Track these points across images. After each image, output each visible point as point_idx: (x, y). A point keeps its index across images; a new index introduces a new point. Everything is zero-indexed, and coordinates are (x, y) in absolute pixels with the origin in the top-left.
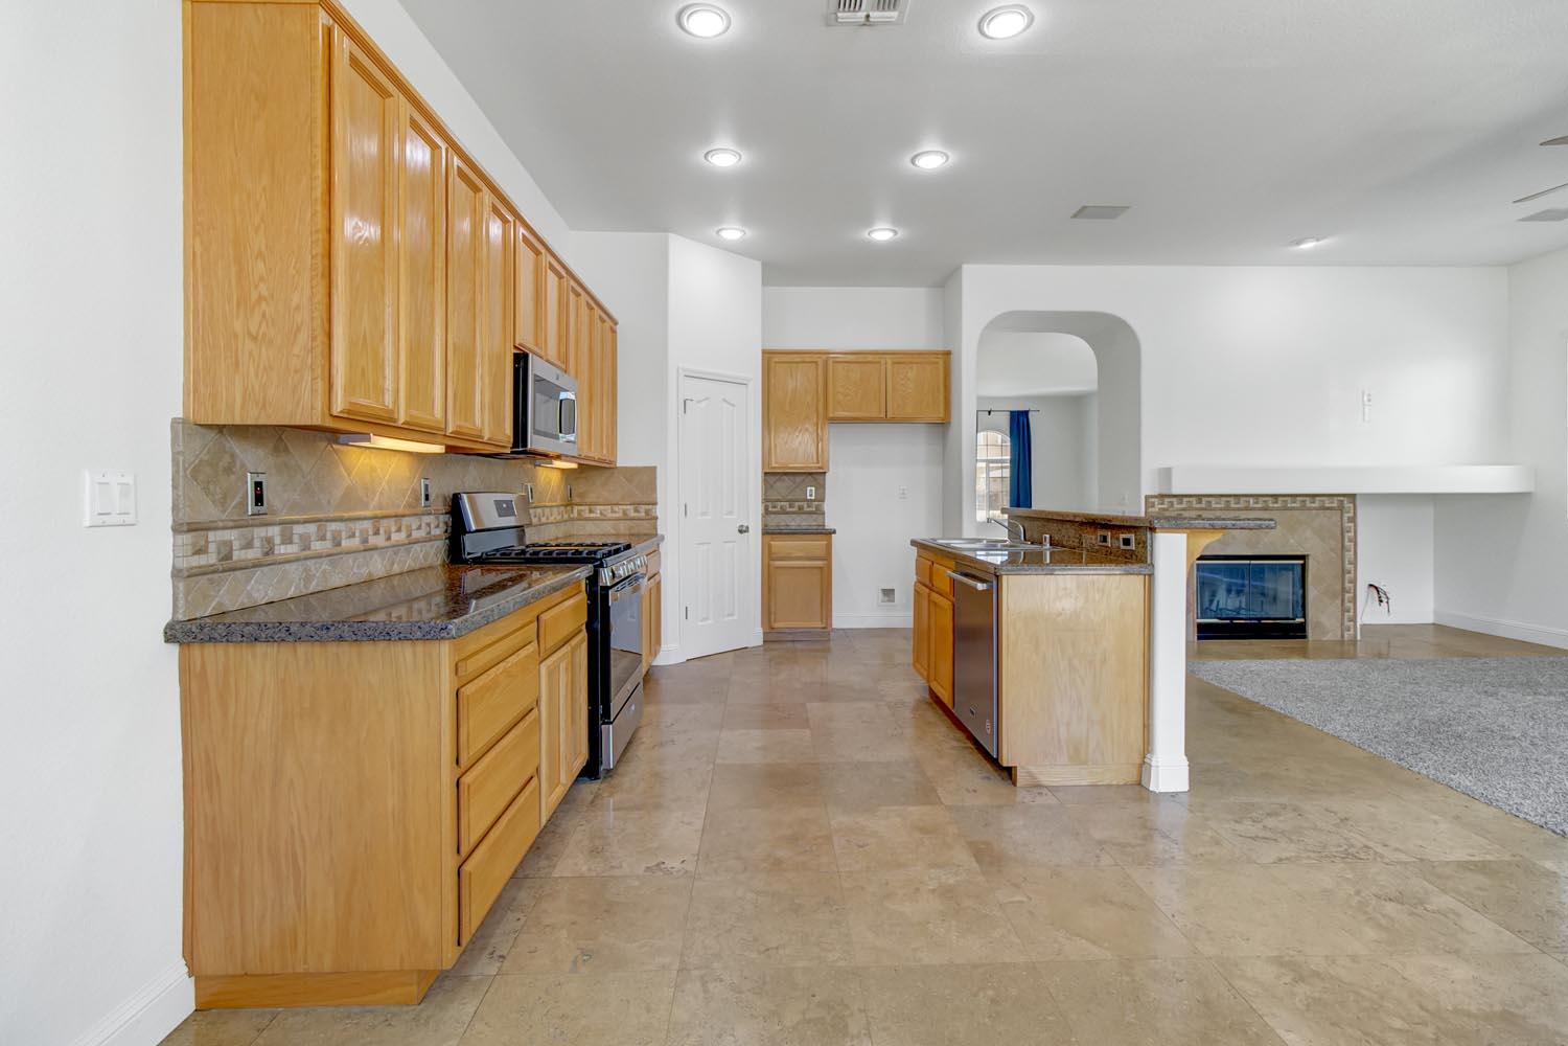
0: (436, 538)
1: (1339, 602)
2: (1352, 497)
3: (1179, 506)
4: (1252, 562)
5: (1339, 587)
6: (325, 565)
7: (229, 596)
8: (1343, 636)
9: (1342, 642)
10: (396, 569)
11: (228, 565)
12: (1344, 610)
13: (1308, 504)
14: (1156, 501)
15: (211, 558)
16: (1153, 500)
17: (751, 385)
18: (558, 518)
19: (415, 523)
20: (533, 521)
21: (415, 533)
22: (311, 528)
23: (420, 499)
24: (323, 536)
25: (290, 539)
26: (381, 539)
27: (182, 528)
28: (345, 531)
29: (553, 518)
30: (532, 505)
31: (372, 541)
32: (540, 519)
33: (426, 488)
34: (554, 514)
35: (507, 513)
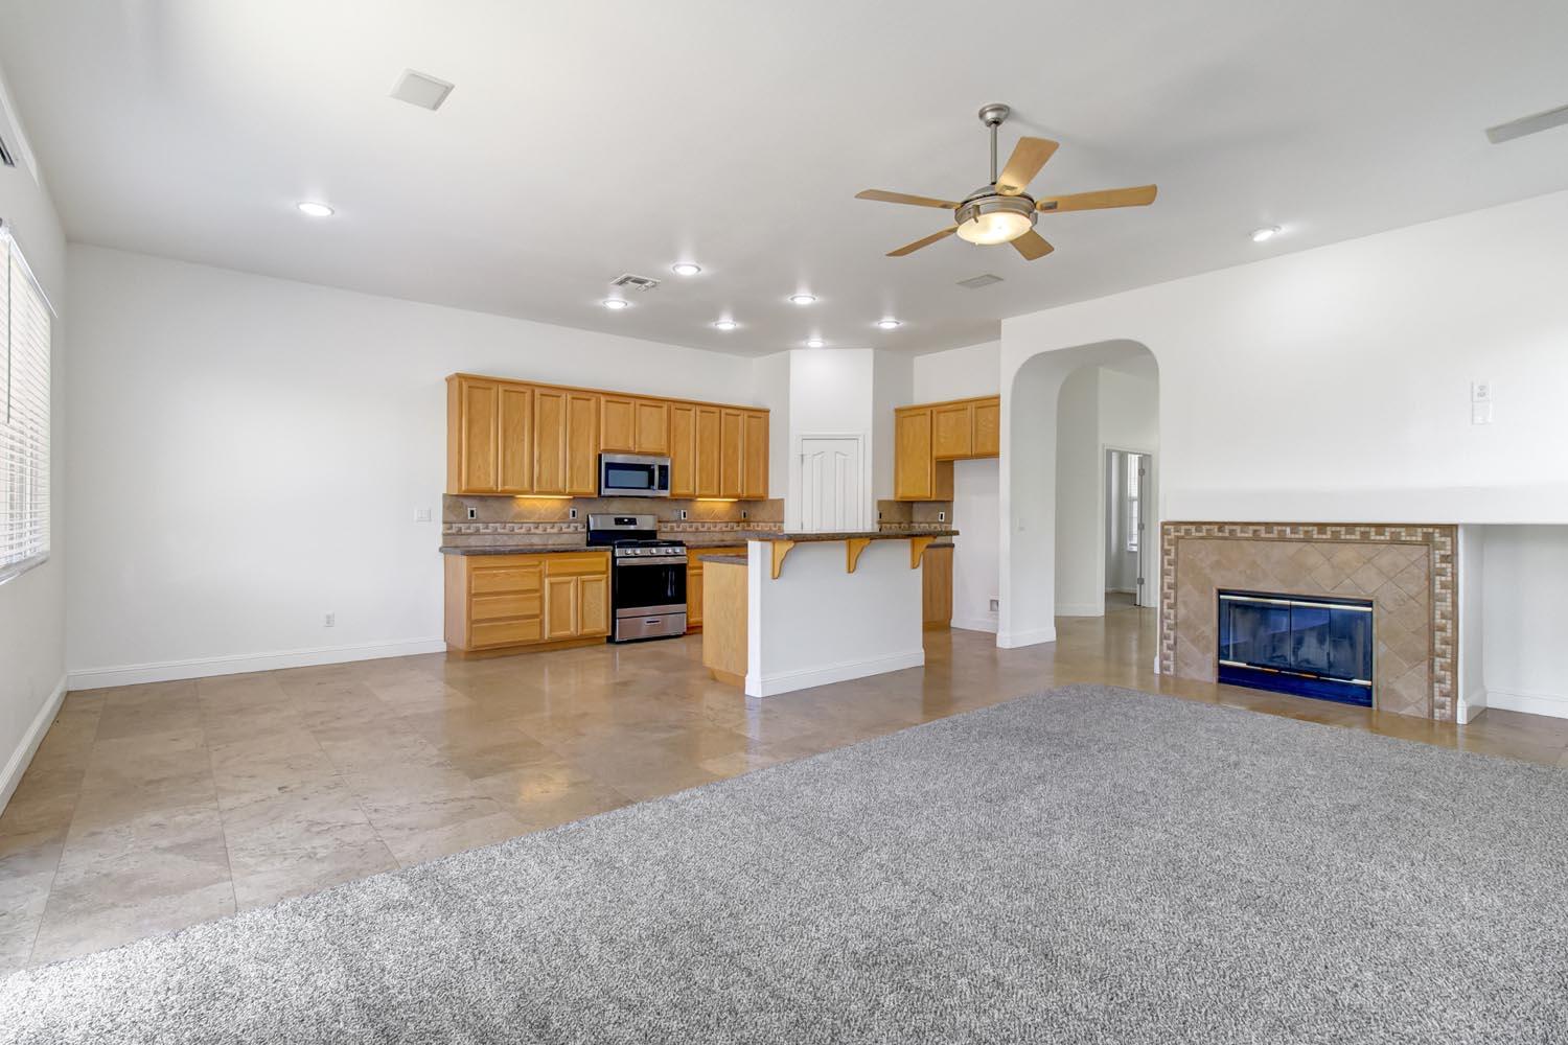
0: (580, 533)
1: (1424, 667)
2: (1450, 529)
3: (1198, 534)
4: (1294, 603)
5: (1423, 647)
6: (505, 538)
7: (460, 541)
8: (1432, 714)
9: (1430, 722)
10: (550, 542)
11: (459, 533)
12: (1433, 679)
13: (1373, 536)
14: (1172, 528)
15: (454, 531)
16: (1170, 527)
17: (861, 438)
18: (724, 529)
19: (564, 526)
20: (688, 529)
21: (564, 530)
22: (498, 525)
23: (568, 516)
24: (504, 528)
25: (487, 528)
26: (539, 531)
27: (444, 522)
28: (516, 526)
29: (717, 529)
30: (685, 522)
31: (533, 531)
32: (697, 529)
33: (574, 512)
34: (719, 526)
35: (626, 523)
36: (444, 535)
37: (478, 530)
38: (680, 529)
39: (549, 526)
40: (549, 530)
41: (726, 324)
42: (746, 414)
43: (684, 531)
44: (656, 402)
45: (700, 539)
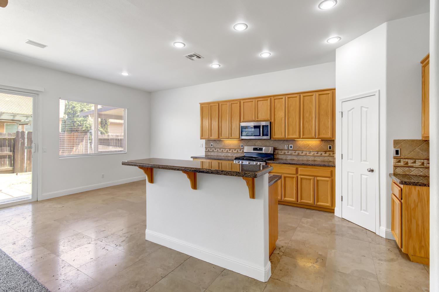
6: (221, 153)
7: (209, 154)
10: (234, 156)
11: (209, 151)
15: (207, 150)
17: (376, 94)
18: (315, 155)
19: (239, 150)
20: (293, 154)
21: (239, 152)
22: (218, 149)
23: (240, 147)
24: (220, 150)
25: (216, 150)
26: (231, 151)
27: (205, 148)
28: (224, 150)
29: (311, 154)
30: (291, 150)
31: (229, 151)
32: (299, 154)
33: (242, 145)
34: (312, 154)
35: (258, 150)
36: (205, 151)
37: (213, 150)
38: (289, 154)
39: (234, 150)
40: (234, 152)
41: (266, 54)
42: (317, 94)
43: (291, 155)
44: (265, 98)
45: (301, 159)
